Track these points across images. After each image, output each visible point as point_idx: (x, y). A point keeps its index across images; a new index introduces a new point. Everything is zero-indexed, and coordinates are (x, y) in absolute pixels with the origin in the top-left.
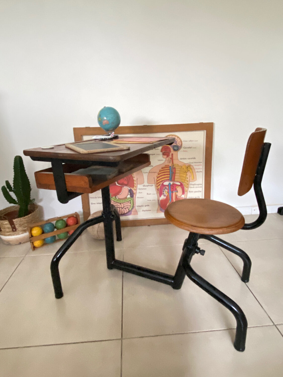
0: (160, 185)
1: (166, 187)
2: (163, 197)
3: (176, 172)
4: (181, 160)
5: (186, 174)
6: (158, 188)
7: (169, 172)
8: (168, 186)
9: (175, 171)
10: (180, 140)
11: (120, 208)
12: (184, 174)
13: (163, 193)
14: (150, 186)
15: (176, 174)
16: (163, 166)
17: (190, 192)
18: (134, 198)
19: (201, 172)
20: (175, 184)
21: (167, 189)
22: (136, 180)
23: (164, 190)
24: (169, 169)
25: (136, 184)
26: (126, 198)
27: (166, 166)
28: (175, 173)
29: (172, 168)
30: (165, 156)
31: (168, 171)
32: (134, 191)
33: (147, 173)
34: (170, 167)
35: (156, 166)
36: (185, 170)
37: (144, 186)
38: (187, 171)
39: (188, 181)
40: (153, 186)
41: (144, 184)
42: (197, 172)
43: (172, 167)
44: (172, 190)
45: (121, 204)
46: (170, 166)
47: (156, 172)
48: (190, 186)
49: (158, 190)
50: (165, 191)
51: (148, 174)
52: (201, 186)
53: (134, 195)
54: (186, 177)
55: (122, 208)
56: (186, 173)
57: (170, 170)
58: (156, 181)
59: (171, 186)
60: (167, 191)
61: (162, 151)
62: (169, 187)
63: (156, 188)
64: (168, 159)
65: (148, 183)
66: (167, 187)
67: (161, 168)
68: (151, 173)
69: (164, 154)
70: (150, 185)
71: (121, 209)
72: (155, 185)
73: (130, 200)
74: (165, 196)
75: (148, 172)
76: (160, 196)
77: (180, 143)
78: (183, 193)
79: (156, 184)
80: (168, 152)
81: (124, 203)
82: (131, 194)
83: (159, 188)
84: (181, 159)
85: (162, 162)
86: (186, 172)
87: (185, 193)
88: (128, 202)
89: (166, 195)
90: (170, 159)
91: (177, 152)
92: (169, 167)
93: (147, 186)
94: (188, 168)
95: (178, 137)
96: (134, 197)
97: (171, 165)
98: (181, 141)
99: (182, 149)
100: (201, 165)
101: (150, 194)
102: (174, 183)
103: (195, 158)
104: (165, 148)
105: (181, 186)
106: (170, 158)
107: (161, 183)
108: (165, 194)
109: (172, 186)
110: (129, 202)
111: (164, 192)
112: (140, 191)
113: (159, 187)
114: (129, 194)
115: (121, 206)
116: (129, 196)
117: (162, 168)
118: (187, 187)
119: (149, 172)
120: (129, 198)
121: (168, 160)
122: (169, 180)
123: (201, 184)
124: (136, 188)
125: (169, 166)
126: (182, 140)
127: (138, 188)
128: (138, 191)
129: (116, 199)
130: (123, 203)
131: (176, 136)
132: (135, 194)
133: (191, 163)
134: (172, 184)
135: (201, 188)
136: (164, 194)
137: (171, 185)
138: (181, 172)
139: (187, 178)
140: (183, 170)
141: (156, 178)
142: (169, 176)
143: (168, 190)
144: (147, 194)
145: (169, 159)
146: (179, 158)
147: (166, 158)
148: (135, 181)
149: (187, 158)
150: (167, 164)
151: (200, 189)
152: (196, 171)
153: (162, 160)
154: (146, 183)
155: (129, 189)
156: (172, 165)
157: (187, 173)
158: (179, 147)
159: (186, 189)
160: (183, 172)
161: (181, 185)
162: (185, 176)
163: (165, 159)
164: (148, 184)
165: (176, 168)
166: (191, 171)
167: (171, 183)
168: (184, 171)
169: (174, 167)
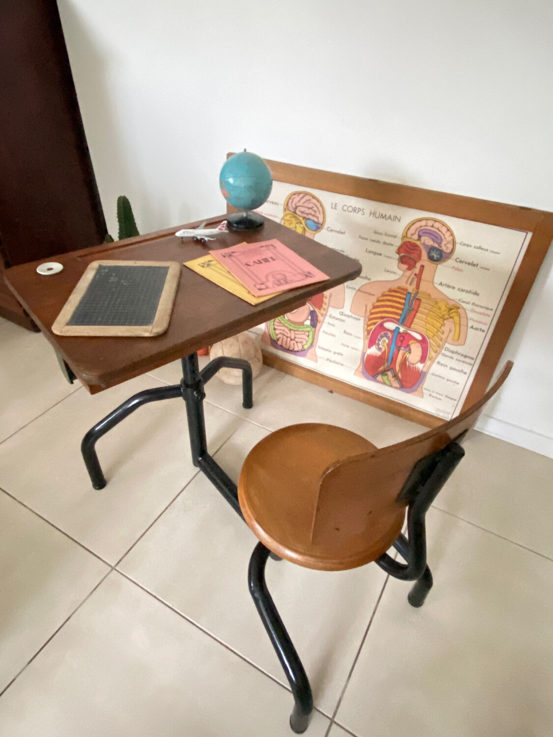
0: (374, 324)
1: (387, 334)
2: (373, 351)
3: (420, 309)
4: (439, 287)
5: (442, 323)
6: (369, 328)
7: (404, 304)
8: (392, 332)
9: (419, 307)
10: (451, 238)
11: (287, 337)
12: (438, 322)
13: (377, 342)
14: (355, 318)
15: (418, 314)
16: (395, 286)
17: (438, 363)
18: (316, 331)
19: (483, 331)
20: (410, 335)
21: (388, 338)
22: (328, 297)
23: (382, 337)
24: (405, 297)
25: (327, 304)
26: (302, 324)
27: (399, 288)
28: (417, 312)
29: (414, 298)
30: (405, 267)
31: (403, 301)
32: (320, 318)
33: (355, 289)
34: (409, 295)
35: (376, 281)
36: (444, 313)
37: (342, 314)
38: (446, 317)
39: (441, 340)
40: (359, 319)
41: (341, 310)
42: (472, 327)
43: (412, 295)
44: (399, 344)
45: (292, 331)
46: (409, 293)
47: (373, 295)
48: (443, 351)
49: (368, 332)
50: (383, 339)
51: (356, 292)
52: (472, 362)
53: (318, 325)
54: (440, 328)
55: (291, 340)
56: (443, 321)
57: (407, 300)
58: (368, 314)
59: (399, 335)
60: (387, 341)
61: (398, 252)
62: (393, 336)
63: (366, 326)
64: (409, 273)
65: (351, 311)
66: (390, 334)
67: (387, 290)
68: (362, 292)
69: (402, 260)
70: (354, 316)
71: (289, 340)
72: (364, 320)
73: (309, 329)
74: (380, 349)
75: (357, 288)
76: (370, 346)
77: (450, 246)
78: (423, 359)
79: (367, 320)
80: (413, 259)
81: (296, 332)
82: (312, 320)
83: (371, 329)
84: (441, 284)
85: (392, 277)
86: (445, 319)
87: (428, 362)
88: (303, 333)
89: (383, 350)
90: (413, 276)
91: (437, 264)
92: (405, 293)
93: (348, 316)
94: (452, 311)
95: (448, 230)
96: (317, 328)
97: (413, 290)
98: (454, 242)
99: (450, 262)
100: (489, 316)
101: (351, 334)
102: (409, 331)
103: (476, 294)
104: (409, 245)
105: (421, 345)
106: (415, 274)
107: (380, 321)
108: (381, 346)
109: (401, 336)
110: (307, 333)
111: (380, 343)
112: (332, 321)
113: (373, 327)
114: (310, 318)
115: (289, 335)
116: (308, 323)
117: (390, 291)
118: (436, 352)
119: (359, 290)
120: (307, 326)
121: (409, 277)
122: (398, 320)
123: (472, 359)
124: (324, 313)
125: (406, 290)
126: (458, 240)
127: (328, 314)
128: (327, 319)
129: (284, 319)
130: (294, 331)
131: (444, 225)
132: (319, 323)
133: (463, 302)
134: (403, 333)
135: (471, 367)
136: (378, 345)
137: (399, 333)
138: (431, 313)
139: (443, 333)
140: (438, 311)
141: (371, 307)
142: (400, 312)
143: (390, 340)
144: (345, 332)
145: (411, 275)
146: (437, 280)
147: (404, 271)
148: (326, 298)
149: (457, 287)
150: (403, 284)
151: (467, 368)
152: (470, 325)
153: (395, 273)
154: (347, 310)
155: (312, 309)
156: (414, 292)
157: (445, 321)
158: (444, 255)
159: (431, 353)
160: (435, 315)
161: (424, 342)
162: (439, 325)
163: (401, 273)
164: (350, 314)
165: (422, 301)
166: (456, 319)
167: (402, 330)
168: (440, 313)
169: (417, 297)
